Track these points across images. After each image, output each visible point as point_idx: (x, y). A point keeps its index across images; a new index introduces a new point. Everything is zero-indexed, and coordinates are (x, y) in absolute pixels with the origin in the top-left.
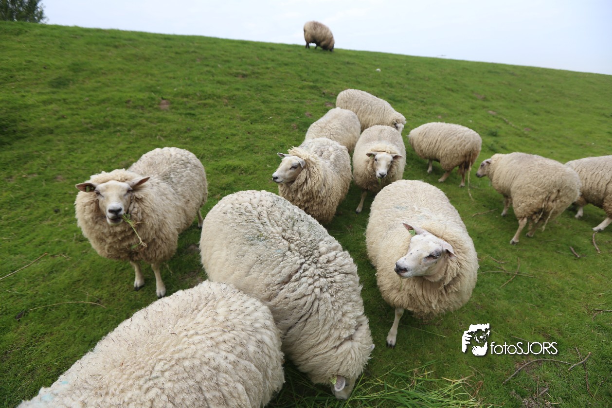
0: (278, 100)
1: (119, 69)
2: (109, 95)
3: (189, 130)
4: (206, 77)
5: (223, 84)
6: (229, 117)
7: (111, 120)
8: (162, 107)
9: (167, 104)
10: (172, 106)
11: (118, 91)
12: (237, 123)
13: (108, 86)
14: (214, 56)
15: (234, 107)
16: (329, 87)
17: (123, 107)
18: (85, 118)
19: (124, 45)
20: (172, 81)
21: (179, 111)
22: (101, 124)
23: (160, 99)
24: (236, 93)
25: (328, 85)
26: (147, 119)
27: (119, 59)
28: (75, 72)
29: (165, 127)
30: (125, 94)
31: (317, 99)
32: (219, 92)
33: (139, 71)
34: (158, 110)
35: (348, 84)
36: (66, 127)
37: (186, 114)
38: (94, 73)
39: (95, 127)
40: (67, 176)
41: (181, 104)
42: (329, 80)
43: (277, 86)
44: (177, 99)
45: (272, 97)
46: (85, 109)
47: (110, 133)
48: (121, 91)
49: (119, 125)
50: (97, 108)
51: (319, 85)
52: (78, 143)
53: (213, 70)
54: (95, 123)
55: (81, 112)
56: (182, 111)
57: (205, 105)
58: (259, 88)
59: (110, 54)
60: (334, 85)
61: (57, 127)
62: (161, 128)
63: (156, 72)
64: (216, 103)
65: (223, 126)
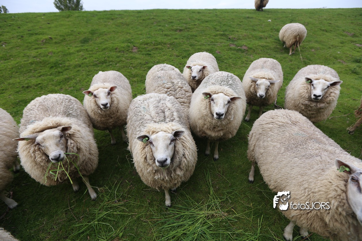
0: (199, 44)
1: (114, 31)
2: (107, 46)
3: (147, 63)
4: (158, 33)
5: (168, 36)
6: (170, 55)
7: (108, 59)
8: (134, 51)
9: (136, 49)
10: (139, 50)
11: (112, 43)
12: (174, 59)
13: (107, 41)
14: (164, 20)
15: (173, 49)
16: (233, 34)
17: (114, 52)
18: (95, 58)
19: (116, 18)
20: (140, 36)
21: (142, 53)
22: (103, 61)
23: (133, 46)
24: (175, 41)
25: (233, 33)
26: (125, 58)
27: (113, 26)
28: (92, 35)
29: (134, 62)
30: (115, 45)
31: (225, 42)
32: (165, 41)
33: (123, 32)
34: (131, 52)
35: (246, 31)
36: (87, 64)
37: (146, 54)
38: (102, 34)
39: (100, 63)
40: (85, 88)
41: (144, 49)
42: (234, 30)
43: (200, 36)
44: (141, 46)
45: (196, 42)
46: (96, 54)
47: (107, 66)
48: (114, 43)
49: (111, 61)
50: (101, 53)
51: (227, 33)
52: (91, 71)
53: (163, 28)
54: (100, 61)
55: (94, 55)
56: (144, 52)
57: (157, 48)
58: (189, 37)
59: (109, 23)
60: (237, 33)
61: (82, 64)
62: (132, 62)
63: (132, 32)
64: (163, 47)
65: (166, 60)
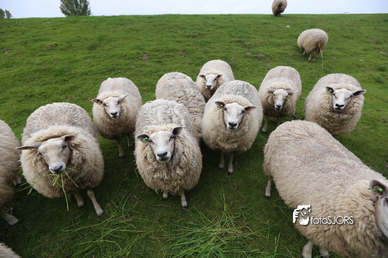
0: (214, 51)
1: (122, 37)
2: (116, 53)
3: (158, 71)
4: (170, 39)
5: (180, 43)
6: (182, 62)
7: (116, 66)
8: (144, 58)
9: (147, 56)
10: (149, 57)
11: (121, 50)
12: (186, 66)
13: (116, 48)
14: (176, 26)
15: (186, 57)
16: (250, 41)
17: (122, 59)
18: (103, 66)
19: (126, 24)
20: (151, 42)
21: (153, 60)
22: (111, 69)
23: (143, 53)
24: (188, 47)
25: (249, 39)
26: (135, 65)
27: (123, 32)
28: (100, 41)
29: (144, 70)
30: (124, 52)
31: (240, 49)
32: (177, 47)
33: (133, 38)
34: (141, 60)
35: (264, 38)
36: (94, 71)
37: (157, 62)
38: (110, 40)
39: (108, 71)
41: (155, 56)
42: (250, 36)
43: (214, 42)
44: (152, 53)
45: (210, 49)
46: (103, 61)
48: (123, 50)
49: (120, 69)
50: (110, 60)
51: (243, 40)
53: (175, 34)
54: (108, 68)
55: (102, 63)
56: (154, 60)
57: (168, 56)
58: (203, 44)
59: (118, 29)
60: (253, 39)
61: (89, 71)
62: (142, 70)
63: (142, 38)
64: (175, 55)
65: (178, 68)
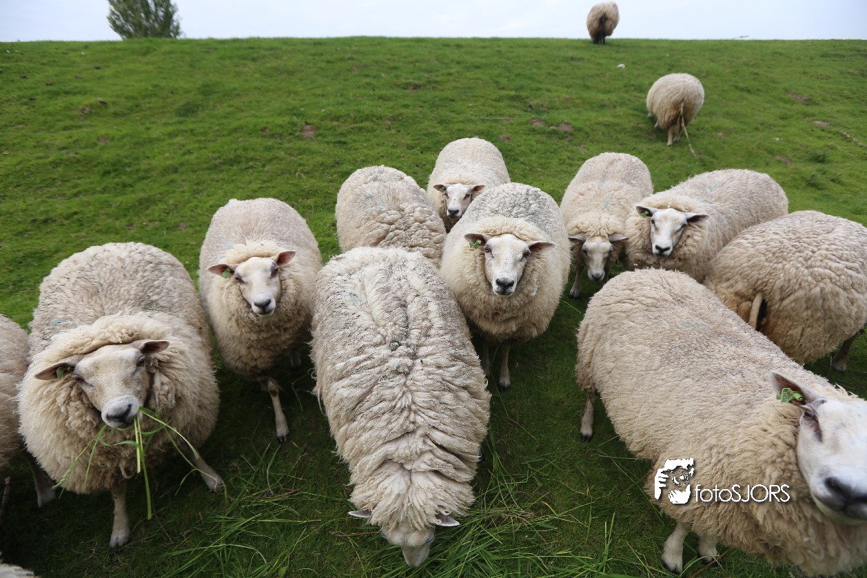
0: (461, 119)
1: (256, 88)
2: (242, 122)
3: (337, 163)
4: (364, 92)
5: (386, 100)
6: (391, 144)
7: (243, 153)
8: (305, 134)
9: (312, 130)
10: (318, 132)
11: (253, 116)
12: (401, 153)
13: (242, 111)
14: (377, 62)
15: (399, 131)
16: (539, 97)
17: (257, 137)
18: (214, 152)
19: (264, 57)
20: (321, 99)
21: (326, 139)
22: (231, 159)
23: (304, 124)
24: (404, 111)
25: (538, 93)
26: (286, 150)
27: (256, 75)
28: (205, 95)
29: (308, 160)
30: (260, 120)
31: (520, 116)
32: (379, 111)
33: (280, 89)
34: (300, 138)
35: (569, 90)
36: (192, 164)
37: (335, 143)
38: (228, 95)
39: (224, 164)
40: (190, 223)
41: (330, 129)
42: (540, 86)
43: (463, 100)
44: (324, 123)
45: (453, 115)
46: (214, 141)
47: (242, 170)
48: (257, 117)
49: (252, 159)
50: (228, 139)
51: (524, 94)
52: (204, 183)
53: (374, 82)
54: (224, 157)
55: (210, 145)
56: (330, 138)
57: (360, 129)
58: (436, 103)
59: (246, 69)
60: (547, 93)
61: (182, 164)
62: (302, 162)
63: (301, 89)
64: (376, 127)
65: (382, 157)
